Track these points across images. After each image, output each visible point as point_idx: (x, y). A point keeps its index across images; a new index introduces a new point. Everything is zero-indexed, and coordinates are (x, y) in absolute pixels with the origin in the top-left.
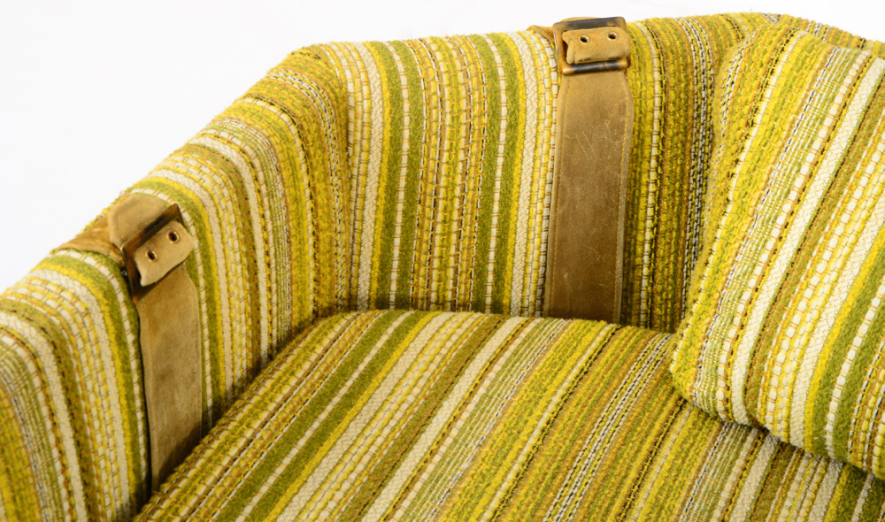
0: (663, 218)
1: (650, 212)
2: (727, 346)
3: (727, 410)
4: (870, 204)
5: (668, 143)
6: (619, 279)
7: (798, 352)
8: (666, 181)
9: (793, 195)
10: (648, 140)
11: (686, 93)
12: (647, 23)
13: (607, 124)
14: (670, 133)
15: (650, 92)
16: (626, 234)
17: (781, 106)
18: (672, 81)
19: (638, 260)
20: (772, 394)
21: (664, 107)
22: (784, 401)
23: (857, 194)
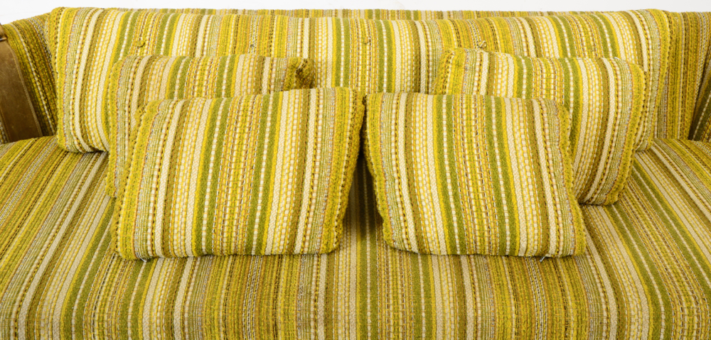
0: (48, 94)
1: (41, 93)
2: (71, 123)
3: (81, 148)
4: (104, 56)
5: (38, 65)
6: (37, 123)
7: (94, 115)
8: (44, 80)
9: (77, 62)
10: (28, 65)
11: (38, 44)
12: (13, 23)
13: (6, 63)
14: (37, 60)
15: (21, 47)
16: (33, 105)
17: (64, 33)
18: (30, 41)
19: (44, 114)
20: (92, 134)
21: (30, 51)
22: (97, 135)
23: (99, 54)
